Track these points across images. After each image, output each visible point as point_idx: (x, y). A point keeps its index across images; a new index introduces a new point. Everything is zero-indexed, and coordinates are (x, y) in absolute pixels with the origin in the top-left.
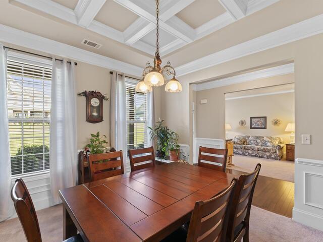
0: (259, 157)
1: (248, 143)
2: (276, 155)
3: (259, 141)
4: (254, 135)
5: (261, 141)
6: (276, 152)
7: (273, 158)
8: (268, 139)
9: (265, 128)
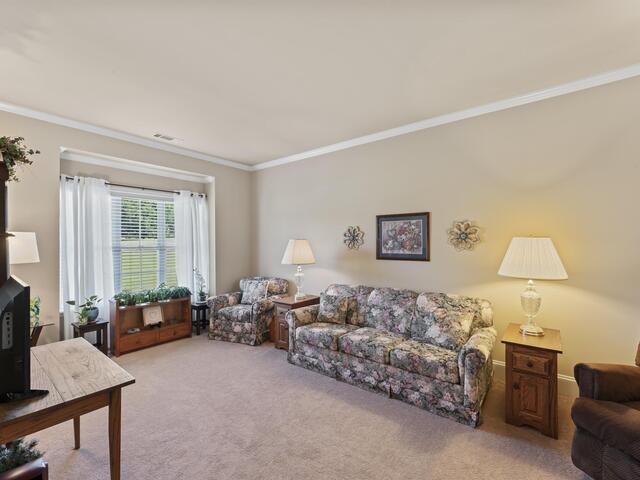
0: (392, 395)
1: (361, 319)
2: (461, 395)
3: (399, 311)
4: (385, 284)
5: (408, 312)
6: (460, 382)
7: (445, 410)
8: (431, 307)
9: (425, 258)
